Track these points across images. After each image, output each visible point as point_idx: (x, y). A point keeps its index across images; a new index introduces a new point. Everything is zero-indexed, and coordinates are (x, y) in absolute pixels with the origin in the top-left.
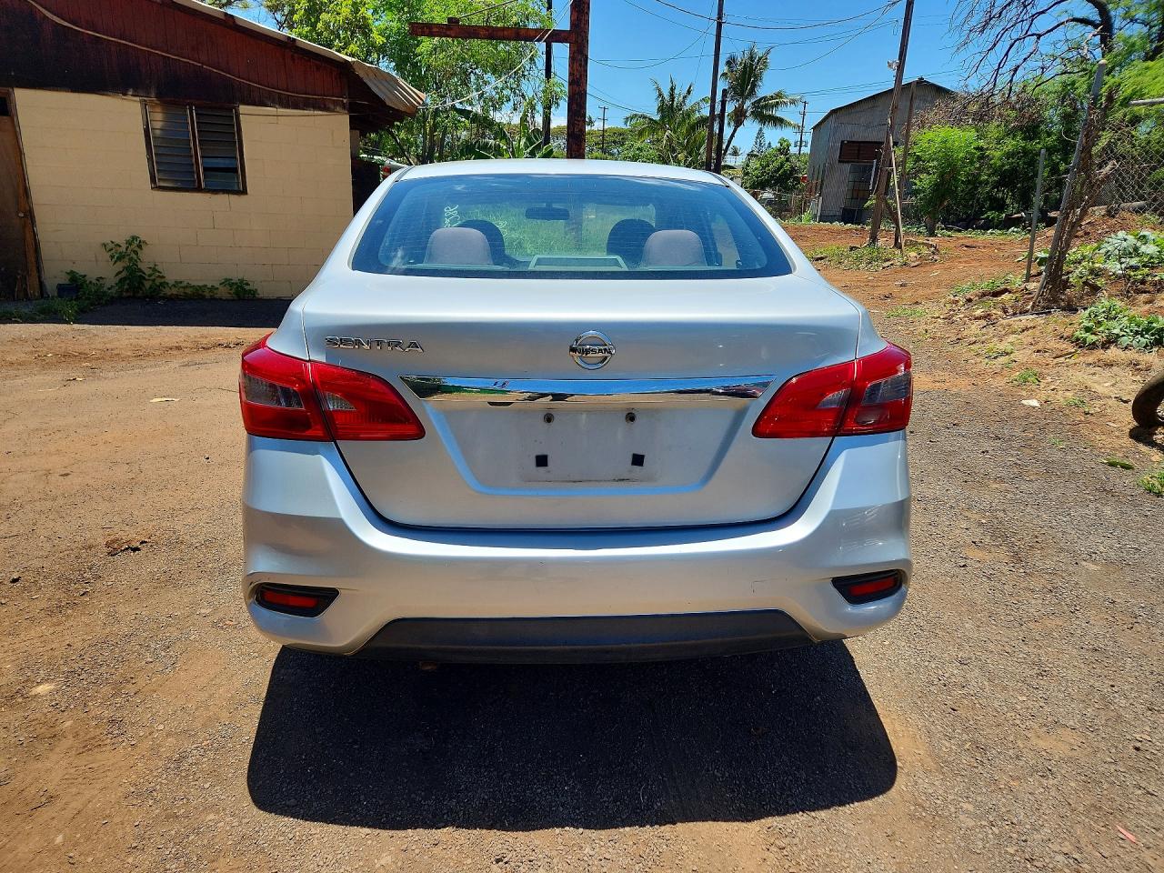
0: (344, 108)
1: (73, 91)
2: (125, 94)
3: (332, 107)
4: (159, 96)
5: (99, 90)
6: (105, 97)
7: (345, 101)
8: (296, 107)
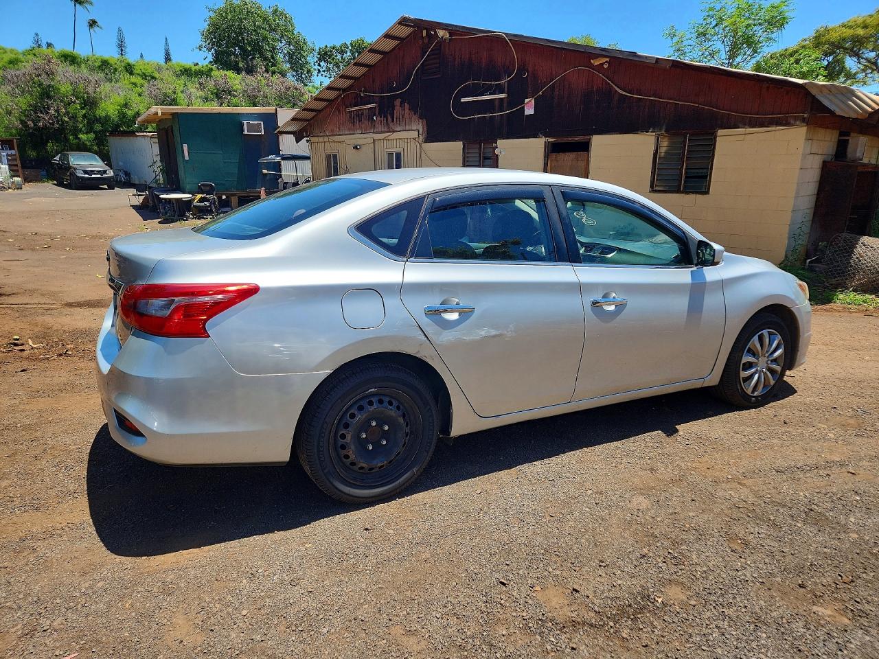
0: (804, 121)
1: (621, 133)
2: (647, 132)
3: (792, 122)
4: (666, 131)
5: (634, 131)
6: (636, 135)
7: (806, 115)
8: (762, 125)
